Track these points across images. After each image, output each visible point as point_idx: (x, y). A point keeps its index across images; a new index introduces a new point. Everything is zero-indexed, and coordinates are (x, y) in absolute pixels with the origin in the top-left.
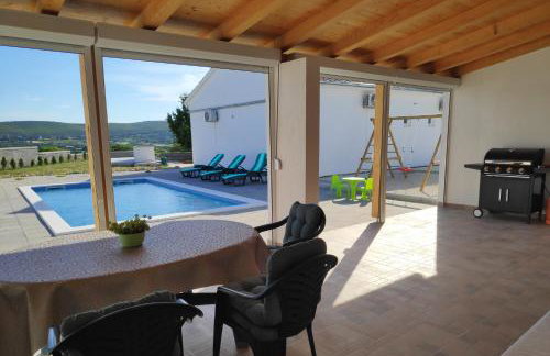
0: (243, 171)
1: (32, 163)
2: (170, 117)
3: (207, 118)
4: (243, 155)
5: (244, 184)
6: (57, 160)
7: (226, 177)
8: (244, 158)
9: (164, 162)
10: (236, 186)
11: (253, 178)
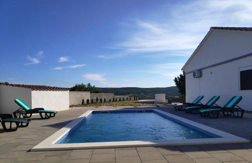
0: (218, 107)
1: (110, 101)
2: (176, 79)
3: (194, 76)
4: (217, 96)
5: (217, 117)
6: (122, 100)
7: (202, 111)
8: (219, 98)
9: (170, 102)
10: (210, 118)
11: (226, 113)
